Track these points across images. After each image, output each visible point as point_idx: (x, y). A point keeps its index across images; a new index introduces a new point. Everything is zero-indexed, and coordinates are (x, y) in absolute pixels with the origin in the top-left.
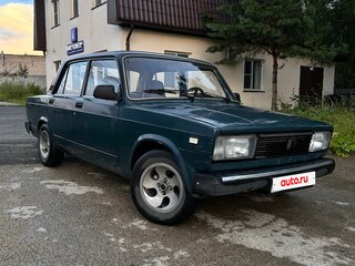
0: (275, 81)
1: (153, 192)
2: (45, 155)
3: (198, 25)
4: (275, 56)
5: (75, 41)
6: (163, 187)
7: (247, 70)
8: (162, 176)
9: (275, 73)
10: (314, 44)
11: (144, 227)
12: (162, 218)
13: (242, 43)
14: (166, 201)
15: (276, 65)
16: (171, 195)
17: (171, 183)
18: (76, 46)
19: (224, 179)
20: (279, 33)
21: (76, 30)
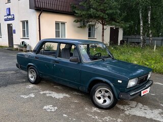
0: (103, 36)
1: (99, 98)
2: (32, 79)
3: (70, 10)
4: (103, 25)
5: (9, 15)
6: (104, 96)
7: (90, 30)
8: (103, 92)
9: (103, 32)
10: (120, 21)
11: (99, 111)
12: (104, 107)
13: (88, 18)
14: (105, 101)
15: (103, 29)
16: (107, 99)
17: (107, 94)
18: (10, 17)
19: (131, 94)
20: (107, 16)
21: (9, 9)
